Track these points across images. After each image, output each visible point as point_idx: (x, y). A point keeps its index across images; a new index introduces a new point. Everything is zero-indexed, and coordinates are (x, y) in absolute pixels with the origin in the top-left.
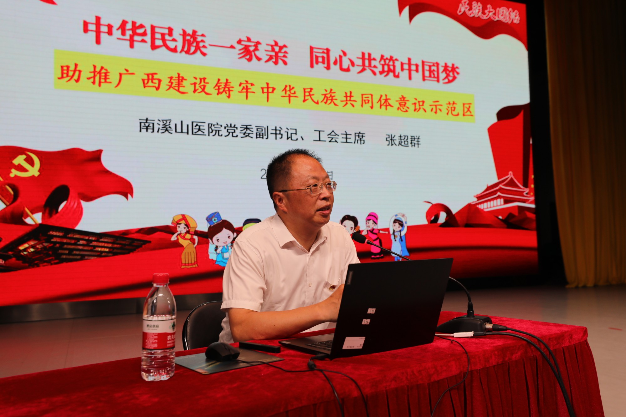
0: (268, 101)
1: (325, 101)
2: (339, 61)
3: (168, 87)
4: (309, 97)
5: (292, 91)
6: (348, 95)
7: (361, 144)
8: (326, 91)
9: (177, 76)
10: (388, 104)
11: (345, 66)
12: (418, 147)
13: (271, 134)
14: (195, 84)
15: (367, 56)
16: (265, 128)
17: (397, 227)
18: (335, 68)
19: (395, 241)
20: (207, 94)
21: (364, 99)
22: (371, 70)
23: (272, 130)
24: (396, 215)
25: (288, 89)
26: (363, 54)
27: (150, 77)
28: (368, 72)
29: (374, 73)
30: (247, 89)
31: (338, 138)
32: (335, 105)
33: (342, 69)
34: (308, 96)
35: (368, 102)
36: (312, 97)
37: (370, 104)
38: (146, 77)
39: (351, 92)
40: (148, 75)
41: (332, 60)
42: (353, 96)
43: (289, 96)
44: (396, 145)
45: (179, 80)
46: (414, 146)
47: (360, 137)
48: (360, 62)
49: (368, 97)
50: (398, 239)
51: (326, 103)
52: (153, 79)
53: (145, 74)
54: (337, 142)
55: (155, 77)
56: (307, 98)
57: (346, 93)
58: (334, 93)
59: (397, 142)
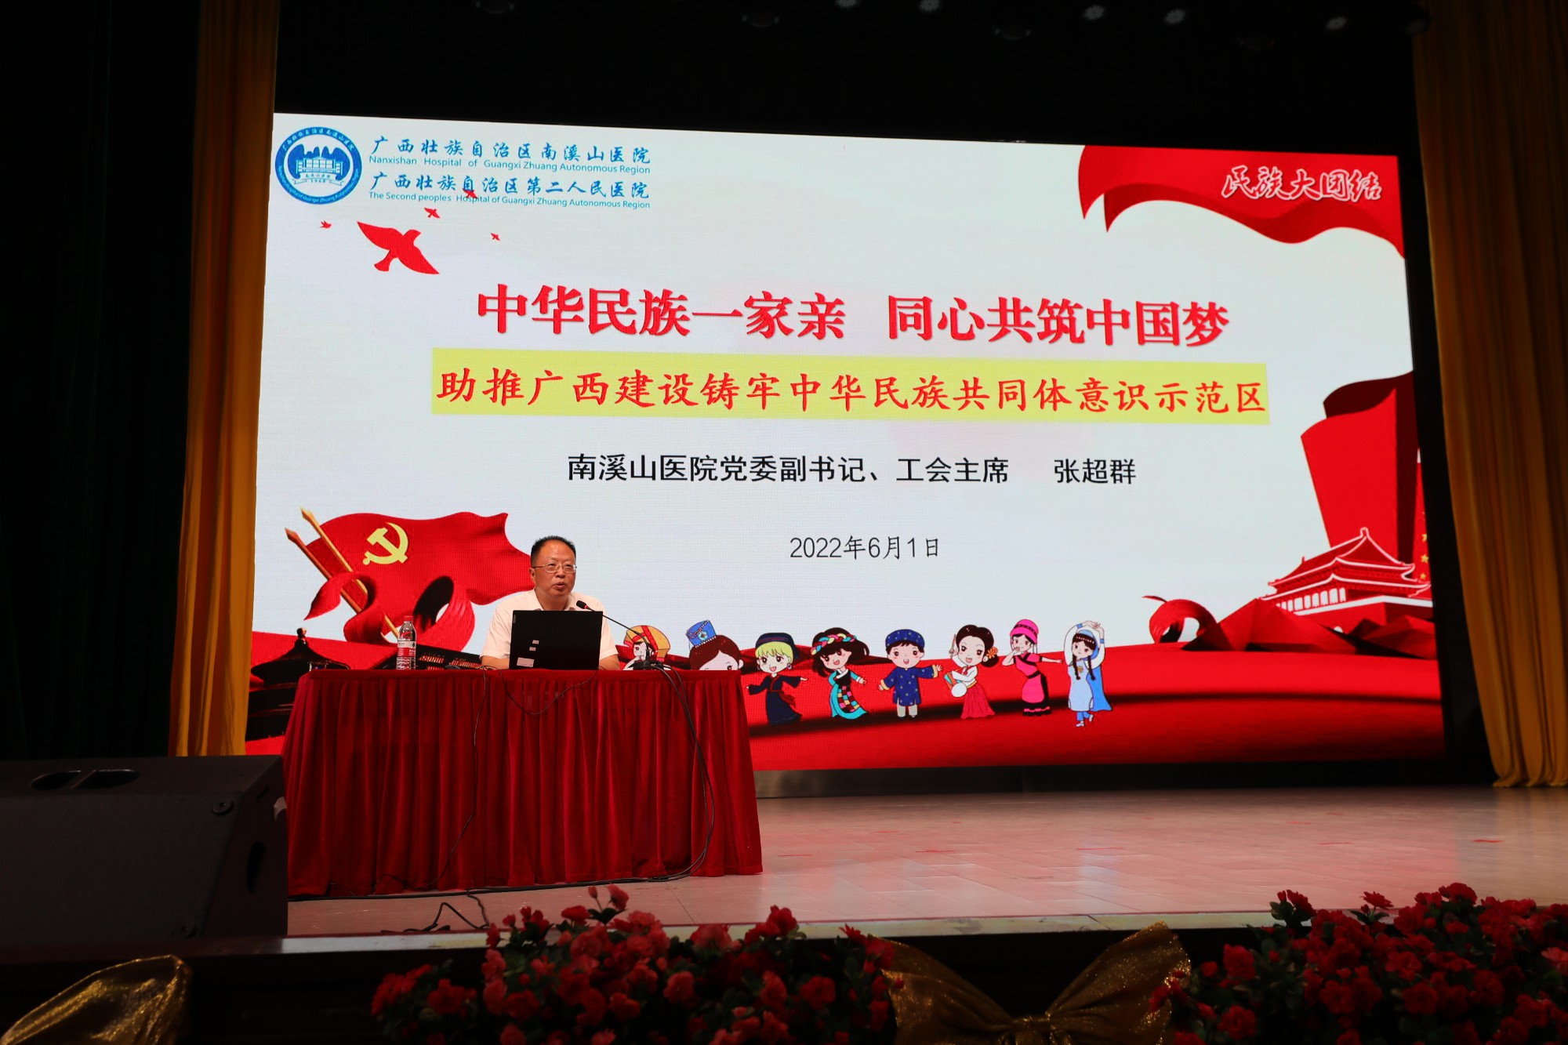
0: (804, 408)
1: (921, 400)
2: (950, 321)
3: (619, 396)
4: (888, 396)
5: (854, 387)
6: (971, 384)
7: (998, 481)
8: (923, 380)
9: (635, 375)
10: (1058, 398)
11: (963, 329)
12: (1130, 482)
13: (811, 470)
14: (667, 387)
15: (1010, 305)
16: (799, 461)
17: (1082, 649)
18: (942, 336)
19: (1078, 678)
20: (689, 403)
21: (1005, 390)
22: (1018, 331)
23: (813, 463)
24: (1080, 626)
25: (844, 382)
26: (1003, 301)
27: (589, 380)
28: (1014, 336)
29: (1028, 338)
30: (764, 388)
31: (949, 473)
32: (943, 406)
33: (956, 335)
34: (885, 393)
35: (1015, 398)
36: (894, 394)
37: (1019, 401)
38: (580, 382)
39: (976, 380)
40: (584, 378)
41: (936, 319)
42: (980, 388)
43: (848, 397)
44: (1078, 481)
45: (638, 382)
46: (1121, 481)
47: (997, 469)
48: (996, 318)
49: (1015, 387)
50: (1084, 674)
51: (922, 405)
52: (593, 384)
53: (579, 377)
54: (947, 481)
55: (597, 380)
56: (882, 397)
57: (966, 383)
58: (941, 383)
59: (1080, 475)
